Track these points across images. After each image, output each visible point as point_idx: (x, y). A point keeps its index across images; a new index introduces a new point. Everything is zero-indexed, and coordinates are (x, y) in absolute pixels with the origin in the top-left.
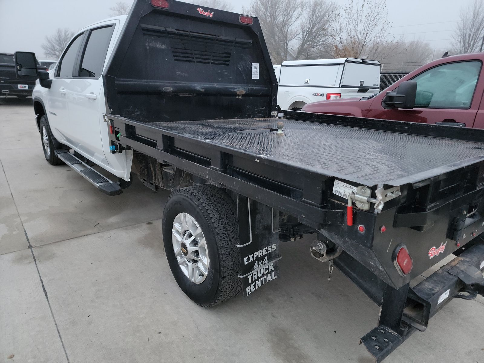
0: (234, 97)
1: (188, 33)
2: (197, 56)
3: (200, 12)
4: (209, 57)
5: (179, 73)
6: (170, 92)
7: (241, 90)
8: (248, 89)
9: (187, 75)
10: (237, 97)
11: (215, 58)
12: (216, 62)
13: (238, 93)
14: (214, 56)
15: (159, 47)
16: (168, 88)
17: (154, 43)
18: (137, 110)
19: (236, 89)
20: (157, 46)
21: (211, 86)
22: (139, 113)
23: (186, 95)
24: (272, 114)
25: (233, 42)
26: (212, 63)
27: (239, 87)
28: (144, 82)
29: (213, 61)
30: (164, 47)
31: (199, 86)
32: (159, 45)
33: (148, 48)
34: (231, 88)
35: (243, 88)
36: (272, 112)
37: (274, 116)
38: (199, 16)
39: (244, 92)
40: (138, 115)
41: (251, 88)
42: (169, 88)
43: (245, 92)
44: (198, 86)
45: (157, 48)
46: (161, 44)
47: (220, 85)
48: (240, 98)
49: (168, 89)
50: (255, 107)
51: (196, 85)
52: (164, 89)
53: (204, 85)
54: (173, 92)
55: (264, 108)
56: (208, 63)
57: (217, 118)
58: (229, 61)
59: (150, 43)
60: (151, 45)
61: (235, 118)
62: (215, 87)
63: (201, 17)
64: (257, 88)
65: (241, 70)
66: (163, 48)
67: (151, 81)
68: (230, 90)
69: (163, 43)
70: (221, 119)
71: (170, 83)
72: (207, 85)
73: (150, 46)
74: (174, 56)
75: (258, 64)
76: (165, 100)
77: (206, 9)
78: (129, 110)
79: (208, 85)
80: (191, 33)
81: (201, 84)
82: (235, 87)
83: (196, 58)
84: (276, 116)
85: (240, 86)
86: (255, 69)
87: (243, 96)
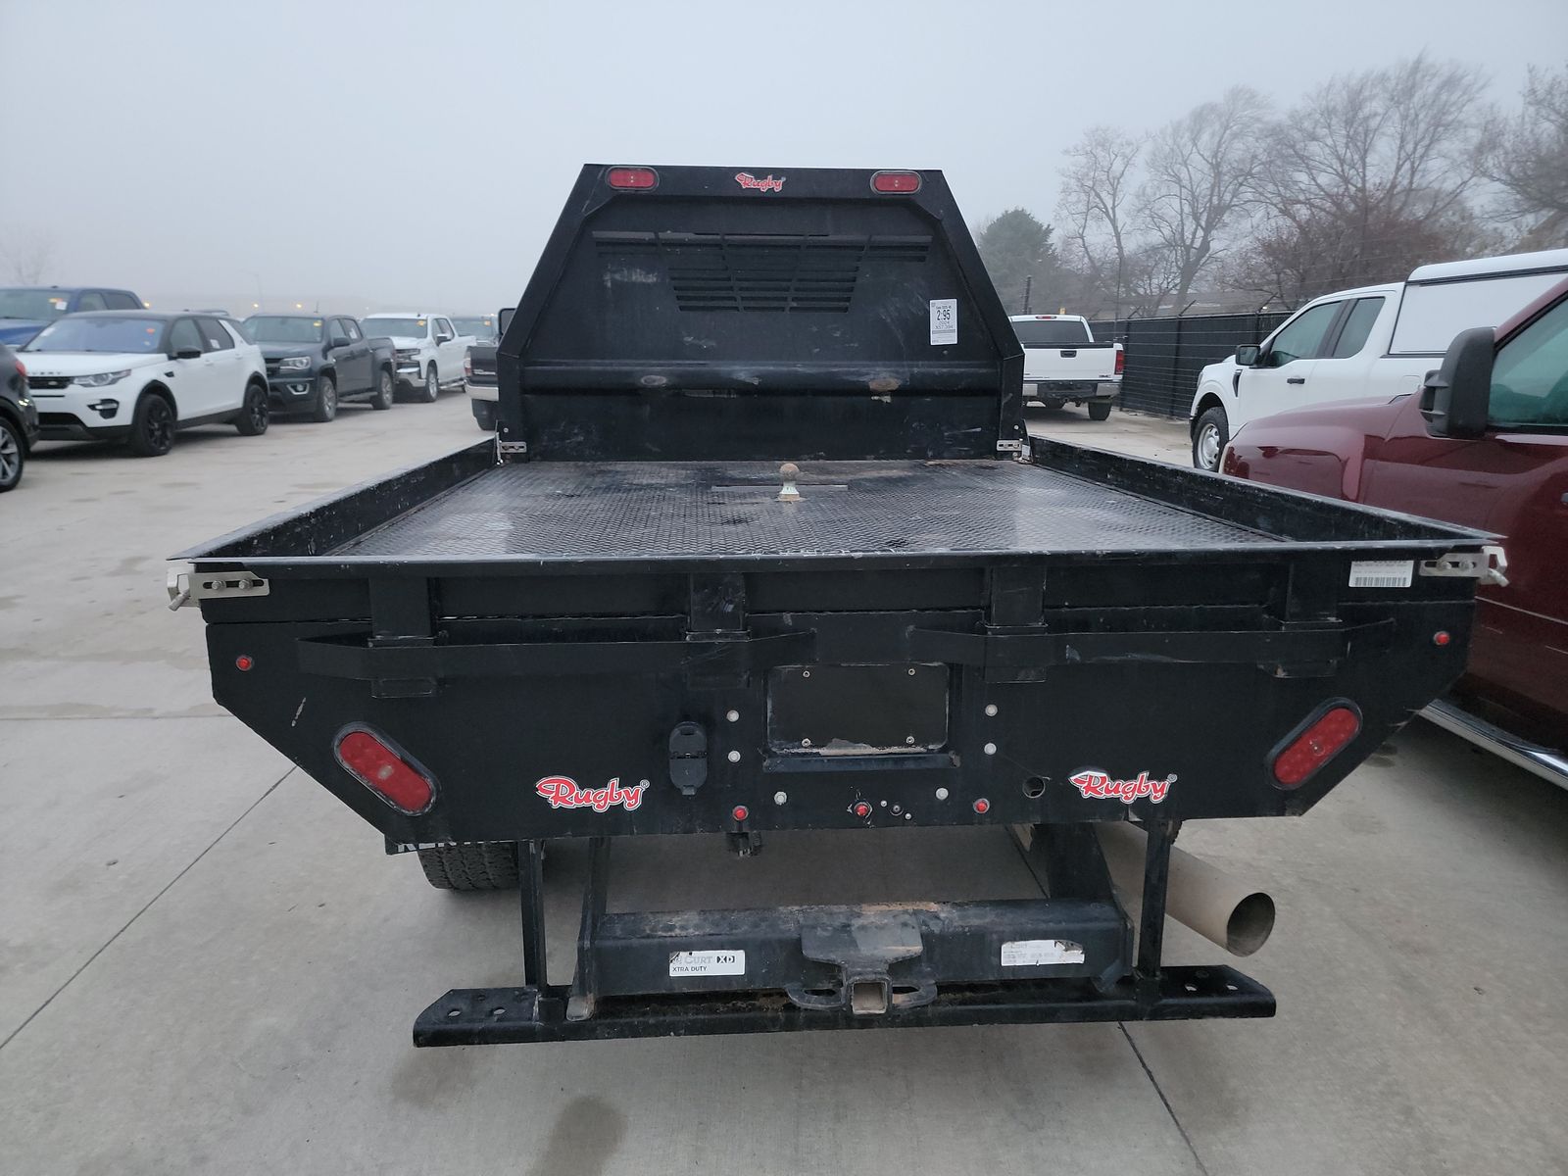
0: (863, 399)
1: (719, 237)
2: (746, 294)
3: (742, 183)
4: (784, 294)
5: (690, 339)
6: (659, 387)
7: (883, 378)
8: (912, 375)
9: (713, 344)
10: (876, 398)
11: (800, 295)
12: (806, 304)
13: (873, 386)
14: (797, 290)
15: (639, 280)
16: (653, 377)
17: (626, 272)
18: (576, 431)
19: (868, 374)
20: (634, 278)
21: (785, 369)
22: (581, 438)
23: (708, 393)
24: (999, 449)
25: (862, 248)
26: (792, 309)
27: (878, 369)
28: (595, 366)
29: (795, 304)
30: (652, 279)
31: (744, 372)
32: (638, 277)
33: (609, 284)
34: (852, 373)
35: (893, 372)
36: (999, 442)
37: (1007, 455)
38: (741, 194)
39: (894, 384)
40: (579, 443)
41: (923, 370)
42: (656, 376)
43: (900, 382)
44: (741, 371)
45: (634, 284)
46: (643, 273)
47: (814, 366)
48: (887, 399)
49: (654, 381)
50: (944, 428)
51: (737, 368)
52: (642, 381)
53: (762, 368)
54: (668, 388)
55: (979, 430)
56: (783, 309)
57: (806, 456)
58: (848, 299)
59: (615, 272)
60: (617, 277)
61: (868, 457)
62: (797, 371)
63: (749, 194)
64: (945, 370)
65: (889, 320)
66: (650, 281)
67: (613, 361)
68: (845, 378)
69: (649, 271)
70: (817, 458)
71: (661, 365)
72: (769, 368)
73: (613, 281)
74: (678, 298)
75: (953, 303)
76: (648, 408)
77: (760, 173)
78: (559, 431)
79: (772, 368)
80: (727, 237)
81: (752, 365)
82: (864, 370)
83: (743, 299)
84: (1015, 454)
85: (884, 366)
86: (942, 316)
87: (893, 393)
